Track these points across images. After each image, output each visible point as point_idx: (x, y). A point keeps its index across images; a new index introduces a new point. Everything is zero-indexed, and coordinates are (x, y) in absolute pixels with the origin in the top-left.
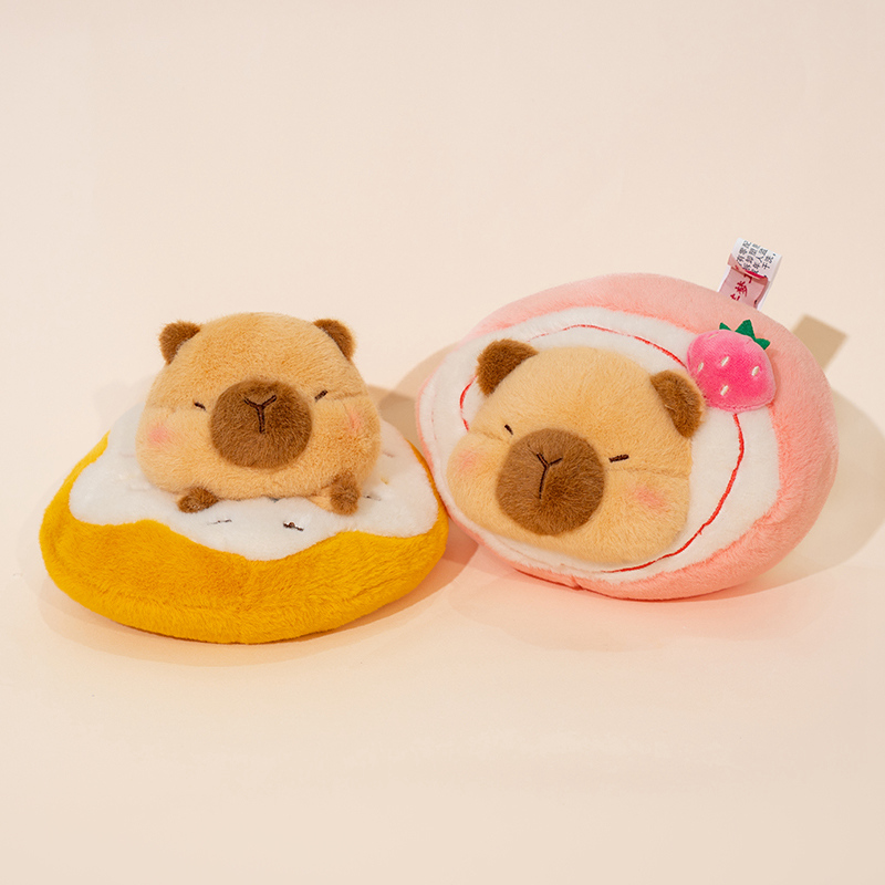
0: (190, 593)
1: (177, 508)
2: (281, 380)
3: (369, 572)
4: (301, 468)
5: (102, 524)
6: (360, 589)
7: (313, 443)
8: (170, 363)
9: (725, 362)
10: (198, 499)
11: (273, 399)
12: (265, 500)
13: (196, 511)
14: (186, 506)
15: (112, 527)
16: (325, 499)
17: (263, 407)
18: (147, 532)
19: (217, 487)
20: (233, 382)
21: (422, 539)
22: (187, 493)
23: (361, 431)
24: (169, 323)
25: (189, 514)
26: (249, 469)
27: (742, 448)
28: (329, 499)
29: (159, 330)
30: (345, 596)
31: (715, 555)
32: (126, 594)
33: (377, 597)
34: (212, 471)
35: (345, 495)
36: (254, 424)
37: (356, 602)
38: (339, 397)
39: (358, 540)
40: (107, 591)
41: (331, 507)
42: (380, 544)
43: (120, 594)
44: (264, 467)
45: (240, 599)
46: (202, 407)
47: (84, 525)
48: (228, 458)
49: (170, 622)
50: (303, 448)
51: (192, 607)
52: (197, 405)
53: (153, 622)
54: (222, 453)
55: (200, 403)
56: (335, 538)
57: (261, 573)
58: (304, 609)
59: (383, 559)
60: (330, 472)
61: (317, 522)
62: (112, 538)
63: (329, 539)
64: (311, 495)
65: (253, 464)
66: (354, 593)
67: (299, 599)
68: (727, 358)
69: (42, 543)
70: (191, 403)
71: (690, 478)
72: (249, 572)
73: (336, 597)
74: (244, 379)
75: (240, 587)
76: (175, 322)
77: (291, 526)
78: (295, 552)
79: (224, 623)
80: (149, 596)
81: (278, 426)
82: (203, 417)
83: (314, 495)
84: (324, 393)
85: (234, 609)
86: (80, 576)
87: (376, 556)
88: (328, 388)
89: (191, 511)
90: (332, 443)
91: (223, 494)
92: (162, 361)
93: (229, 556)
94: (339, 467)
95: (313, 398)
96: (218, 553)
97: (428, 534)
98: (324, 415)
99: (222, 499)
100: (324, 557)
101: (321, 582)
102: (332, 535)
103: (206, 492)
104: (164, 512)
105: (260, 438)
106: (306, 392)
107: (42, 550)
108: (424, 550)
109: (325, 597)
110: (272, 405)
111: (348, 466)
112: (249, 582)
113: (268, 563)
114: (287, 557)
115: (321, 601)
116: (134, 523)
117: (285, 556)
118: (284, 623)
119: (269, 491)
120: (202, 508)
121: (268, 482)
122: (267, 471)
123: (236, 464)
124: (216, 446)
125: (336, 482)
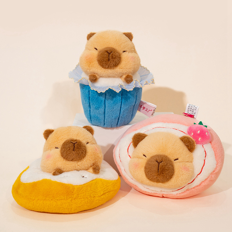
0: (59, 195)
2: (77, 139)
4: (85, 161)
5: (32, 182)
6: (103, 193)
8: (47, 140)
9: (199, 132)
10: (58, 172)
11: (77, 143)
12: (76, 171)
13: (58, 175)
15: (35, 182)
17: (74, 144)
18: (45, 181)
19: (63, 168)
23: (98, 152)
25: (56, 176)
26: (71, 162)
27: (206, 154)
28: (92, 170)
29: (43, 132)
30: (99, 195)
31: (201, 183)
32: (40, 199)
34: (62, 163)
36: (72, 148)
37: (102, 197)
38: (91, 144)
40: (34, 199)
41: (93, 172)
43: (38, 199)
45: (72, 196)
46: (57, 148)
47: (27, 184)
48: (66, 159)
49: (53, 206)
50: (85, 155)
51: (59, 200)
52: (56, 148)
53: (48, 207)
54: (64, 158)
55: (57, 147)
56: (95, 180)
57: (78, 188)
58: (89, 198)
60: (92, 162)
61: (90, 176)
62: (34, 185)
65: (72, 160)
66: (101, 194)
67: (88, 196)
68: (199, 131)
70: (54, 148)
71: (193, 162)
72: (74, 188)
73: (97, 195)
75: (72, 193)
77: (83, 177)
78: (86, 183)
79: (68, 204)
80: (47, 199)
81: (78, 149)
82: (58, 151)
83: (88, 169)
84: (88, 143)
85: (71, 199)
88: (89, 141)
90: (92, 154)
93: (68, 185)
94: (94, 161)
95: (86, 143)
97: (117, 180)
99: (64, 172)
100: (93, 184)
101: (93, 191)
102: (94, 179)
103: (60, 169)
104: (49, 177)
105: (74, 152)
106: (84, 142)
109: (94, 195)
112: (75, 191)
113: (79, 186)
114: (84, 184)
115: (93, 196)
116: (41, 180)
117: (83, 184)
118: (84, 203)
119: (77, 168)
120: (59, 174)
121: (76, 165)
122: (76, 162)
123: (68, 160)
124: (62, 156)
125: (94, 165)
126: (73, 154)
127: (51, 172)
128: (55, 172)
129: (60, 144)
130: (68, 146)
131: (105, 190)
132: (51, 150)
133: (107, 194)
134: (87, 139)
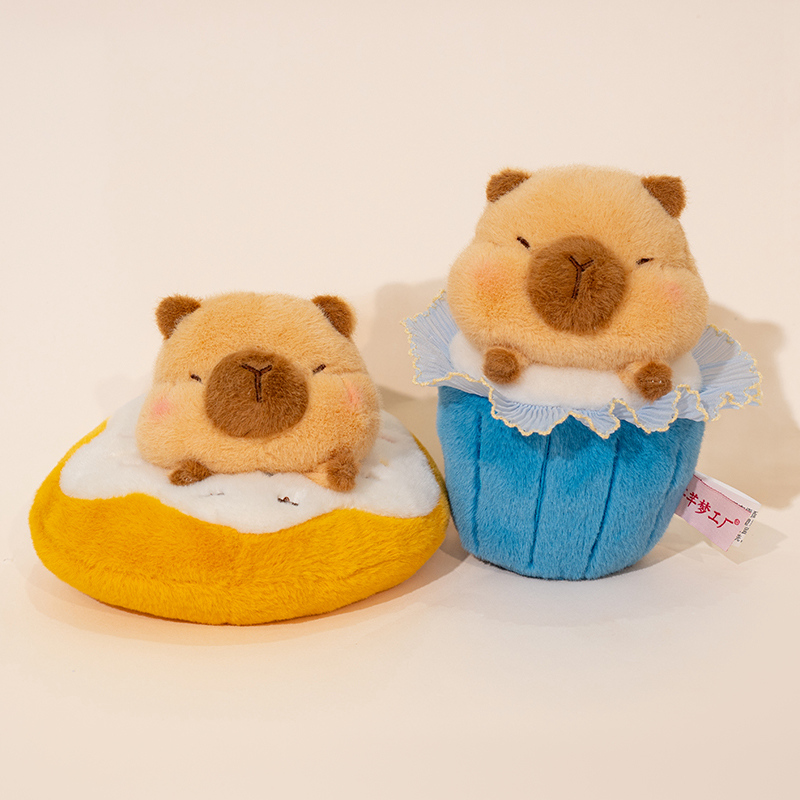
0: (179, 566)
1: (169, 481)
2: (278, 353)
3: (366, 551)
4: (296, 438)
5: (92, 499)
6: (356, 568)
7: (310, 415)
8: (168, 337)
10: (191, 472)
11: (269, 368)
12: (259, 474)
13: (187, 484)
14: (178, 479)
15: (101, 500)
16: (322, 475)
17: (260, 373)
18: (137, 504)
19: (211, 460)
20: (229, 352)
21: (423, 521)
22: (179, 467)
23: (359, 406)
24: (166, 296)
25: (180, 487)
26: (243, 440)
28: (325, 475)
29: (154, 304)
30: (341, 574)
32: (113, 569)
33: (374, 577)
35: (343, 472)
36: (249, 391)
37: (352, 581)
38: (338, 372)
39: (354, 517)
40: (94, 567)
41: (327, 483)
42: (378, 523)
43: (107, 569)
44: (257, 436)
45: (231, 573)
46: (197, 378)
47: (73, 500)
48: (222, 428)
49: (159, 598)
50: (299, 418)
51: (181, 582)
52: (193, 377)
53: (141, 600)
54: (216, 423)
55: (196, 375)
56: (331, 514)
57: (253, 546)
58: (297, 586)
59: (381, 539)
60: (326, 447)
61: (312, 498)
62: (100, 512)
63: (325, 515)
64: (308, 471)
66: (350, 571)
67: (292, 575)
69: (30, 523)
70: (187, 376)
72: (241, 544)
73: (331, 575)
74: (240, 349)
75: (231, 561)
76: (172, 296)
77: (285, 500)
78: (289, 526)
79: (214, 599)
80: (137, 571)
81: (274, 395)
82: (198, 389)
83: (311, 471)
84: (322, 367)
85: (224, 583)
86: (67, 552)
87: (374, 534)
88: (326, 362)
89: (183, 483)
90: (329, 416)
91: (215, 468)
92: (160, 336)
93: (220, 528)
94: (336, 442)
95: (310, 371)
96: (209, 525)
97: (427, 517)
98: (321, 389)
99: (216, 473)
100: (318, 532)
101: (315, 558)
102: (327, 511)
103: (198, 464)
104: (155, 486)
105: (257, 406)
107: (32, 529)
108: (422, 533)
109: (320, 574)
110: (268, 373)
111: (345, 440)
112: (240, 556)
113: (261, 535)
114: (280, 532)
115: (315, 578)
116: (124, 496)
117: (278, 530)
118: (276, 601)
119: (263, 465)
120: (194, 481)
121: (261, 453)
122: (259, 441)
123: (230, 435)
124: (210, 416)
125: (333, 457)
126: (254, 415)
128: (179, 472)
129: (207, 366)
130: (231, 385)
131: (366, 558)
132: (174, 384)
133: (376, 569)
134: (319, 353)
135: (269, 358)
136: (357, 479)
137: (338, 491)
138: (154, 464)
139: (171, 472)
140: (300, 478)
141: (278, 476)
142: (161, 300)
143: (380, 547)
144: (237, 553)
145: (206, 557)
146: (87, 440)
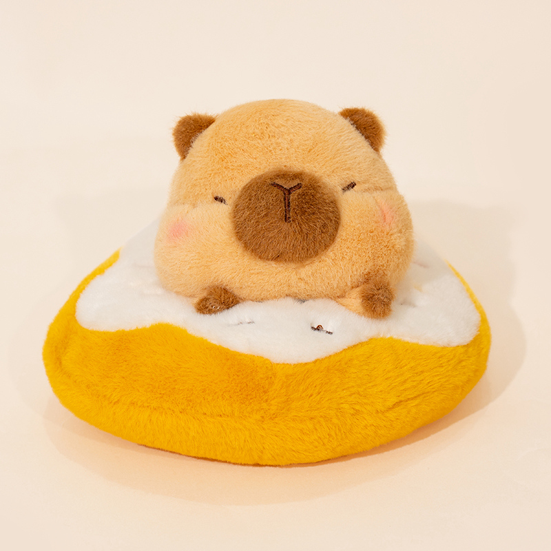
0: (210, 398)
1: (194, 310)
3: (405, 381)
4: (329, 261)
5: (113, 330)
6: (395, 400)
7: (342, 233)
8: (184, 158)
10: (218, 299)
11: (299, 186)
12: (290, 301)
13: (215, 312)
14: (204, 307)
15: (123, 332)
17: (289, 191)
18: (163, 334)
19: (237, 285)
20: (255, 174)
21: (462, 350)
22: (205, 294)
23: (393, 225)
24: (184, 115)
26: (273, 264)
28: (359, 301)
29: (172, 123)
30: (379, 407)
32: (139, 404)
33: (414, 410)
34: (235, 266)
36: (279, 211)
37: (391, 415)
38: (368, 190)
39: (394, 348)
40: (118, 402)
41: (361, 309)
42: (417, 353)
43: (133, 404)
45: (265, 405)
46: (222, 200)
47: (93, 332)
48: (252, 251)
49: (188, 434)
51: (212, 416)
52: (216, 199)
54: (246, 246)
55: (219, 196)
56: (367, 343)
57: (288, 376)
58: (335, 421)
59: (420, 369)
61: (348, 325)
63: (361, 344)
64: (338, 296)
65: (278, 258)
66: (389, 404)
67: (329, 408)
69: (44, 359)
70: (210, 198)
72: (275, 375)
73: (369, 408)
74: (267, 170)
75: (265, 392)
76: (190, 114)
77: (319, 328)
79: (247, 433)
80: (164, 405)
82: (224, 210)
83: (342, 296)
84: (352, 185)
85: (258, 417)
86: (88, 387)
87: (412, 364)
88: (356, 179)
89: (210, 312)
90: (362, 237)
91: (244, 294)
92: (176, 157)
93: (252, 359)
94: (371, 264)
95: (340, 189)
96: (240, 355)
97: (468, 346)
98: (351, 207)
99: (244, 300)
100: (355, 362)
101: (353, 390)
102: (363, 339)
103: (226, 291)
104: (182, 315)
105: (285, 226)
107: (46, 365)
108: (464, 363)
109: (357, 407)
110: (298, 191)
111: (380, 262)
112: (274, 387)
113: (296, 366)
114: (316, 361)
115: (352, 411)
116: (148, 326)
117: (313, 359)
119: (294, 290)
120: (221, 310)
121: (294, 278)
122: (293, 265)
123: (260, 257)
124: (240, 238)
125: (367, 281)
127: (192, 296)
128: (205, 299)
129: (232, 187)
130: (263, 203)
131: (405, 390)
133: (416, 402)
134: (349, 169)
135: (298, 176)
136: (394, 305)
137: (372, 317)
138: (178, 293)
139: (196, 300)
140: (332, 304)
141: (310, 303)
142: (179, 119)
143: (418, 378)
144: (271, 384)
145: (238, 389)
146: (100, 271)
